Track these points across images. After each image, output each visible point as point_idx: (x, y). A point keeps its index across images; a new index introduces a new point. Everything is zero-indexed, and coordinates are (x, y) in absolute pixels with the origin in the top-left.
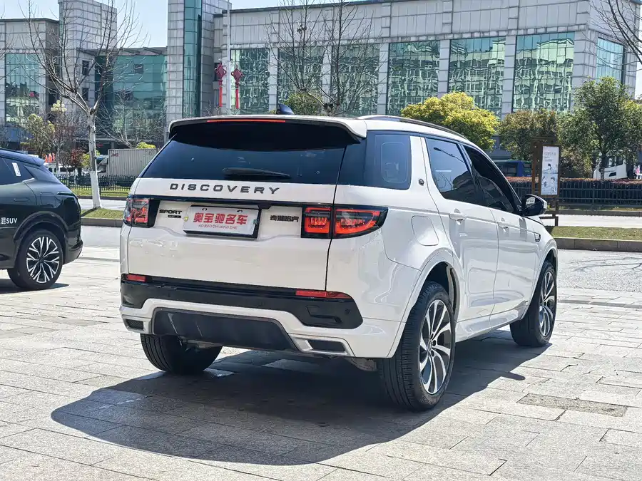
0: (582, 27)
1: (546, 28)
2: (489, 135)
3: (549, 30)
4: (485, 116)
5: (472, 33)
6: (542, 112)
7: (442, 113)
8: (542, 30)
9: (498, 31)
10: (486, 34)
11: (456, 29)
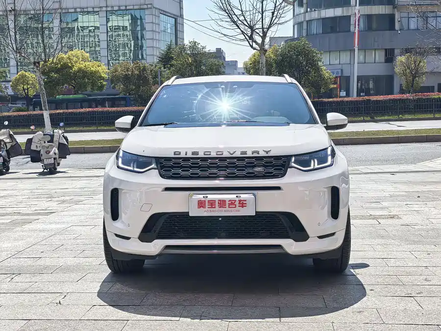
0: (149, 6)
1: (126, 6)
2: (103, 79)
3: (128, 8)
4: (99, 66)
5: (75, 9)
6: (137, 63)
7: (70, 65)
8: (124, 8)
9: (93, 8)
10: (85, 10)
11: (64, 6)
